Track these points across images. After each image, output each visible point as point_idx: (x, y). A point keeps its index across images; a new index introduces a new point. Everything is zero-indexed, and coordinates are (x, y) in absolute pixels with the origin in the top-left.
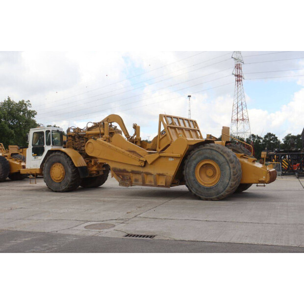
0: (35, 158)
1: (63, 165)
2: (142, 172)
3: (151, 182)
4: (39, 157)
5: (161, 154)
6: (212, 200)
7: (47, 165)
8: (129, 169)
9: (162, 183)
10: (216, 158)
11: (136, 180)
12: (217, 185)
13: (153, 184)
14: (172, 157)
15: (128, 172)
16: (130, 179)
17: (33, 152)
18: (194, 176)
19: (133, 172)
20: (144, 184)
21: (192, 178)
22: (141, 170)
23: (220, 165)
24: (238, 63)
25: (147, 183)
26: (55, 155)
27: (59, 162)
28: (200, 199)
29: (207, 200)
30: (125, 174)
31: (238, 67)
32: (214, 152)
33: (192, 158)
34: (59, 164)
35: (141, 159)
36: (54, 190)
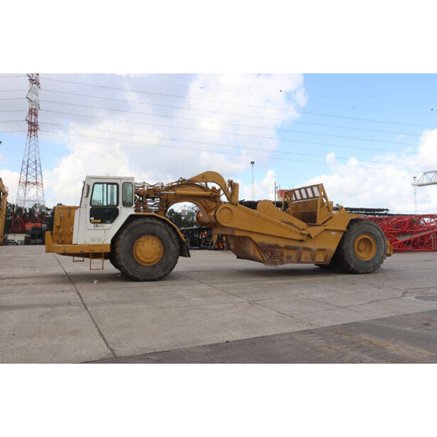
0: (97, 226)
1: (161, 239)
2: (300, 248)
3: (307, 258)
4: (107, 226)
5: (326, 228)
6: (368, 273)
7: (127, 238)
8: (282, 243)
9: (320, 259)
10: (373, 232)
11: (289, 257)
12: (373, 259)
13: (310, 260)
14: (335, 231)
15: (280, 248)
16: (282, 256)
17: (91, 216)
18: (353, 249)
19: (288, 248)
20: (299, 261)
21: (351, 252)
22: (299, 245)
23: (376, 239)
24: (34, 107)
25: (302, 260)
26: (144, 223)
27: (153, 234)
28: (357, 273)
29: (363, 273)
30: (277, 250)
31: (33, 112)
32: (373, 227)
33: (351, 233)
34: (151, 237)
35: (303, 232)
36: (141, 278)
